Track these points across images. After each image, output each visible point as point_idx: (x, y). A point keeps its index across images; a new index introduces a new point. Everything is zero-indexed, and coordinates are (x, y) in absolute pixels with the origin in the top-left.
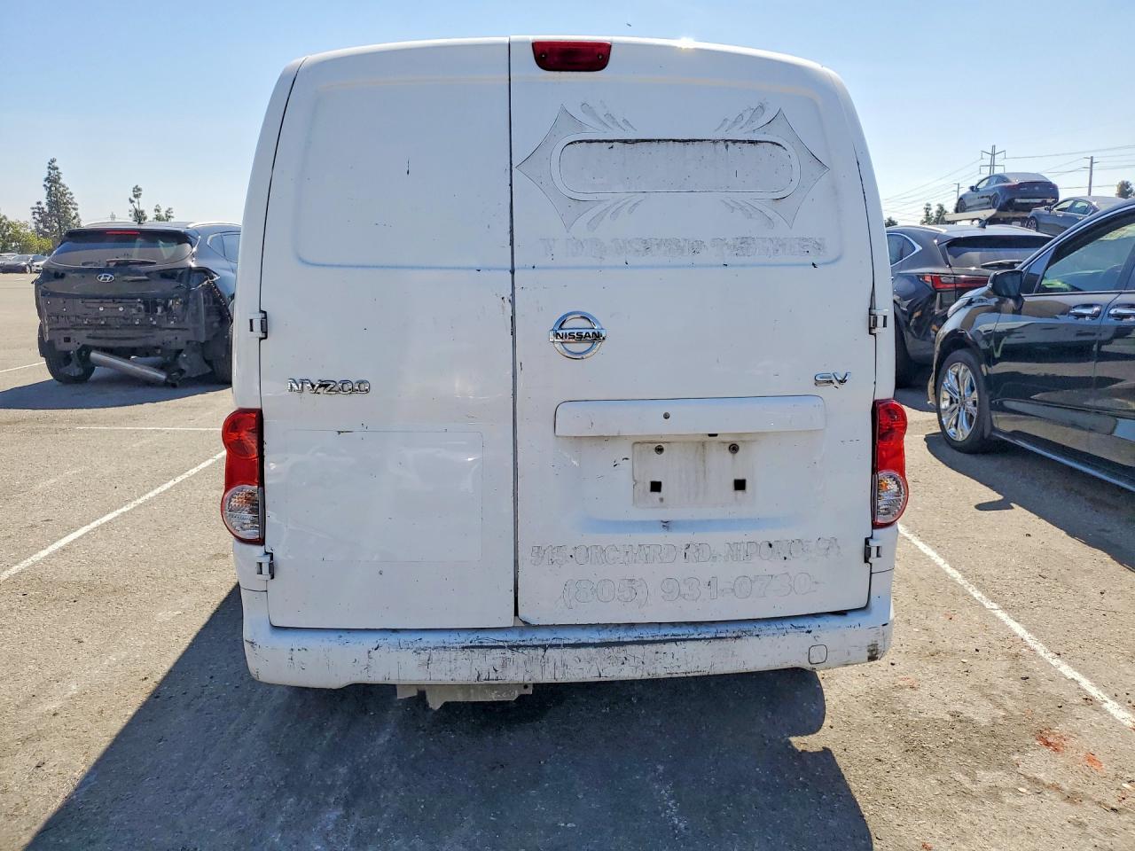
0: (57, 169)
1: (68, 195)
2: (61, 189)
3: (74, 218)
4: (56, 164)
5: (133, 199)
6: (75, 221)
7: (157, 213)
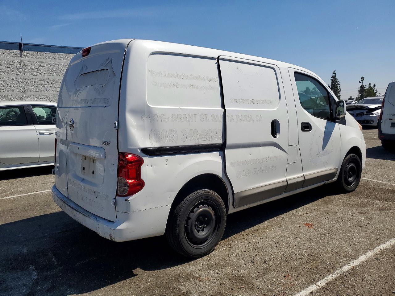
0: (335, 73)
1: (338, 82)
2: (336, 80)
3: (339, 89)
4: (335, 72)
5: (361, 81)
6: (339, 90)
7: (369, 86)
